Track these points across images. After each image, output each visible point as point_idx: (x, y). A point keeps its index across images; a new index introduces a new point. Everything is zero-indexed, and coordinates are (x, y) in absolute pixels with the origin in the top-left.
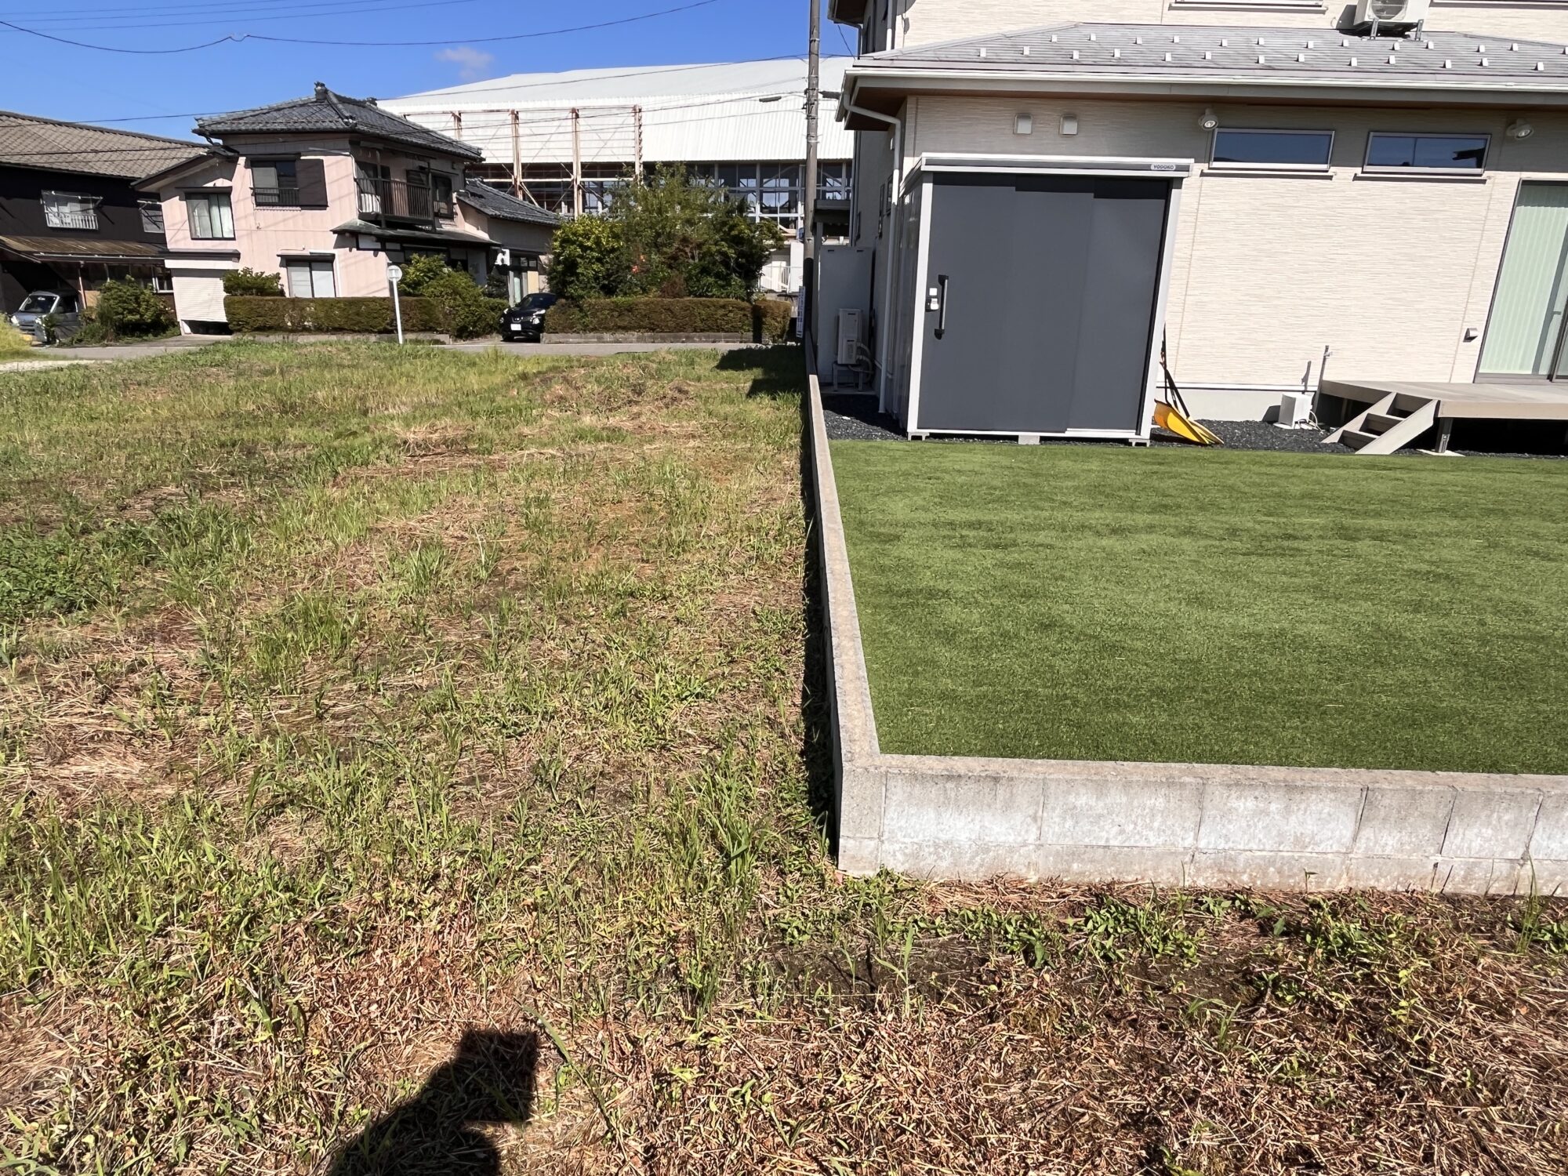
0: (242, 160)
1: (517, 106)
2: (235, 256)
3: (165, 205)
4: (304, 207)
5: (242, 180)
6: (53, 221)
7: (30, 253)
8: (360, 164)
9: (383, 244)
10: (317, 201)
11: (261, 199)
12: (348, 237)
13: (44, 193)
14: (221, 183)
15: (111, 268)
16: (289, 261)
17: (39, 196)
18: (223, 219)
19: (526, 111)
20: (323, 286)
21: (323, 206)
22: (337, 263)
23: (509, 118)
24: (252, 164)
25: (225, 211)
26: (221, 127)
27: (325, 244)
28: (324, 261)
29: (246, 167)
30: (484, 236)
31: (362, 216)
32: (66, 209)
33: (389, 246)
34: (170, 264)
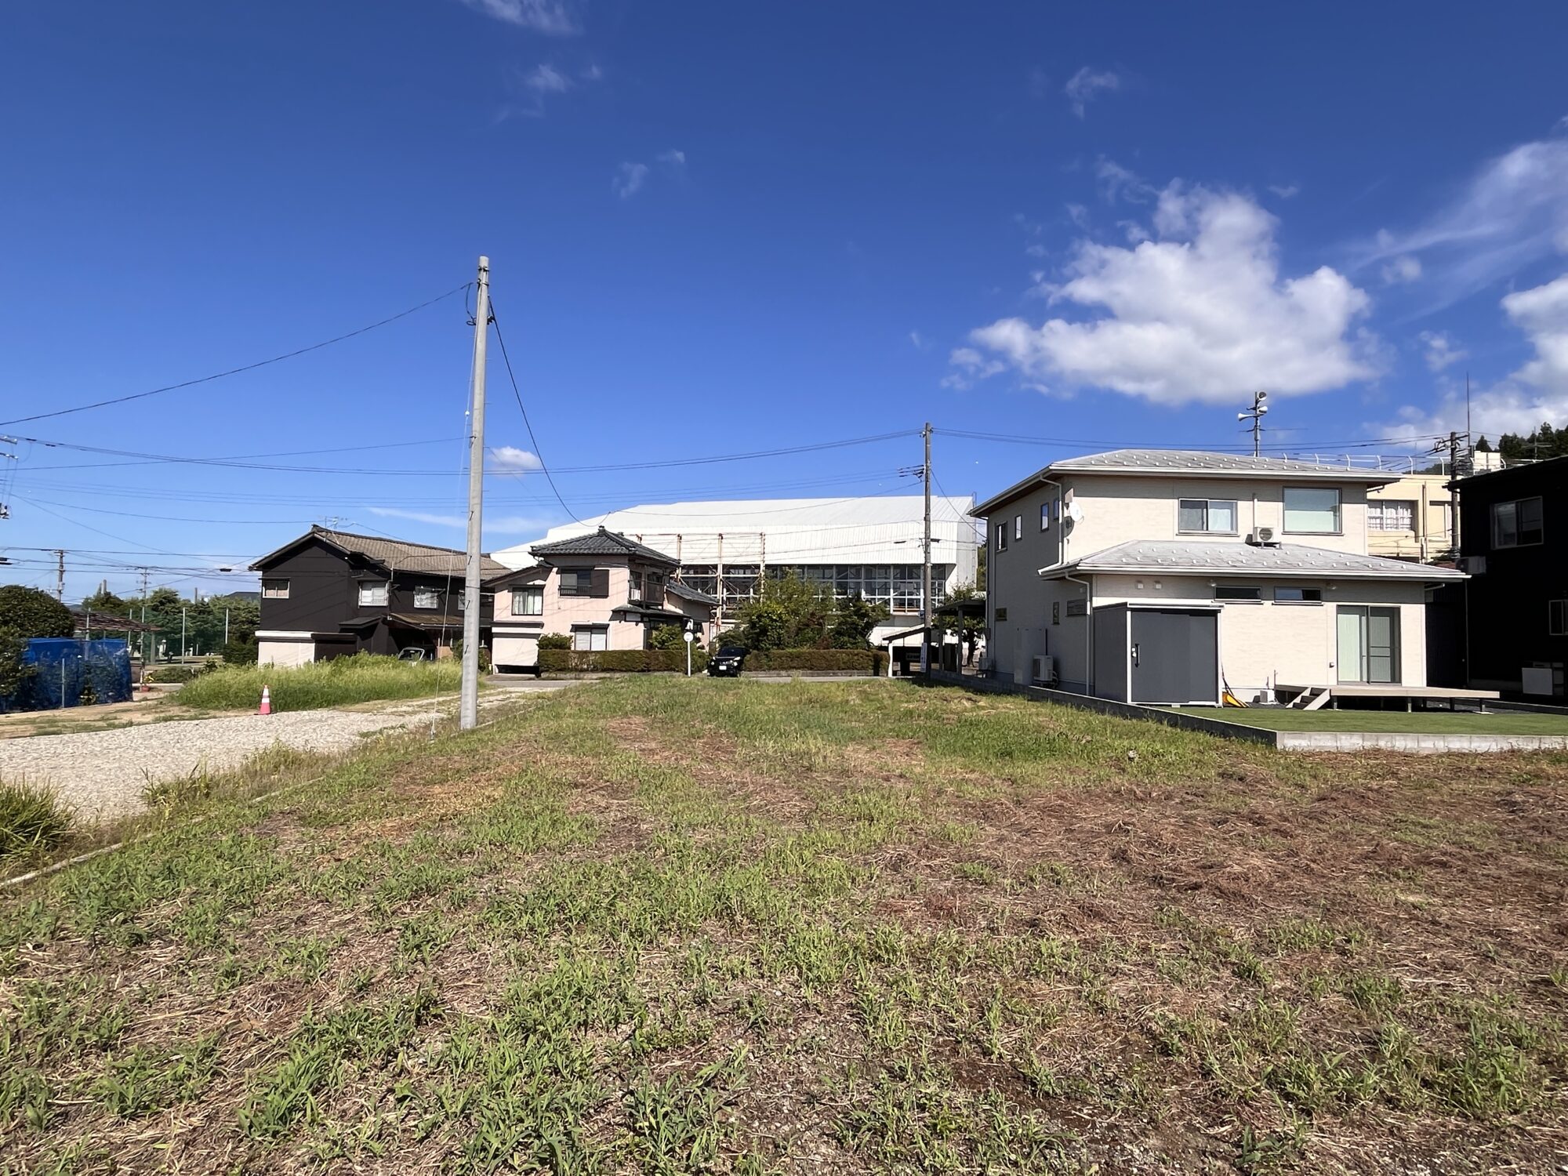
0: (555, 570)
1: (681, 533)
2: (540, 625)
3: (497, 596)
4: (592, 597)
5: (554, 580)
6: (417, 604)
7: (416, 624)
8: (632, 573)
9: (643, 618)
10: (602, 592)
11: (565, 592)
12: (619, 614)
13: (417, 588)
14: (538, 582)
16: (577, 628)
17: (414, 589)
18: (534, 603)
19: (687, 535)
20: (598, 643)
21: (606, 596)
22: (610, 629)
23: (676, 538)
24: (561, 572)
25: (538, 599)
26: (545, 551)
27: (604, 619)
28: (602, 629)
29: (557, 573)
30: (681, 612)
31: (630, 602)
32: (424, 597)
33: (646, 619)
34: (495, 630)
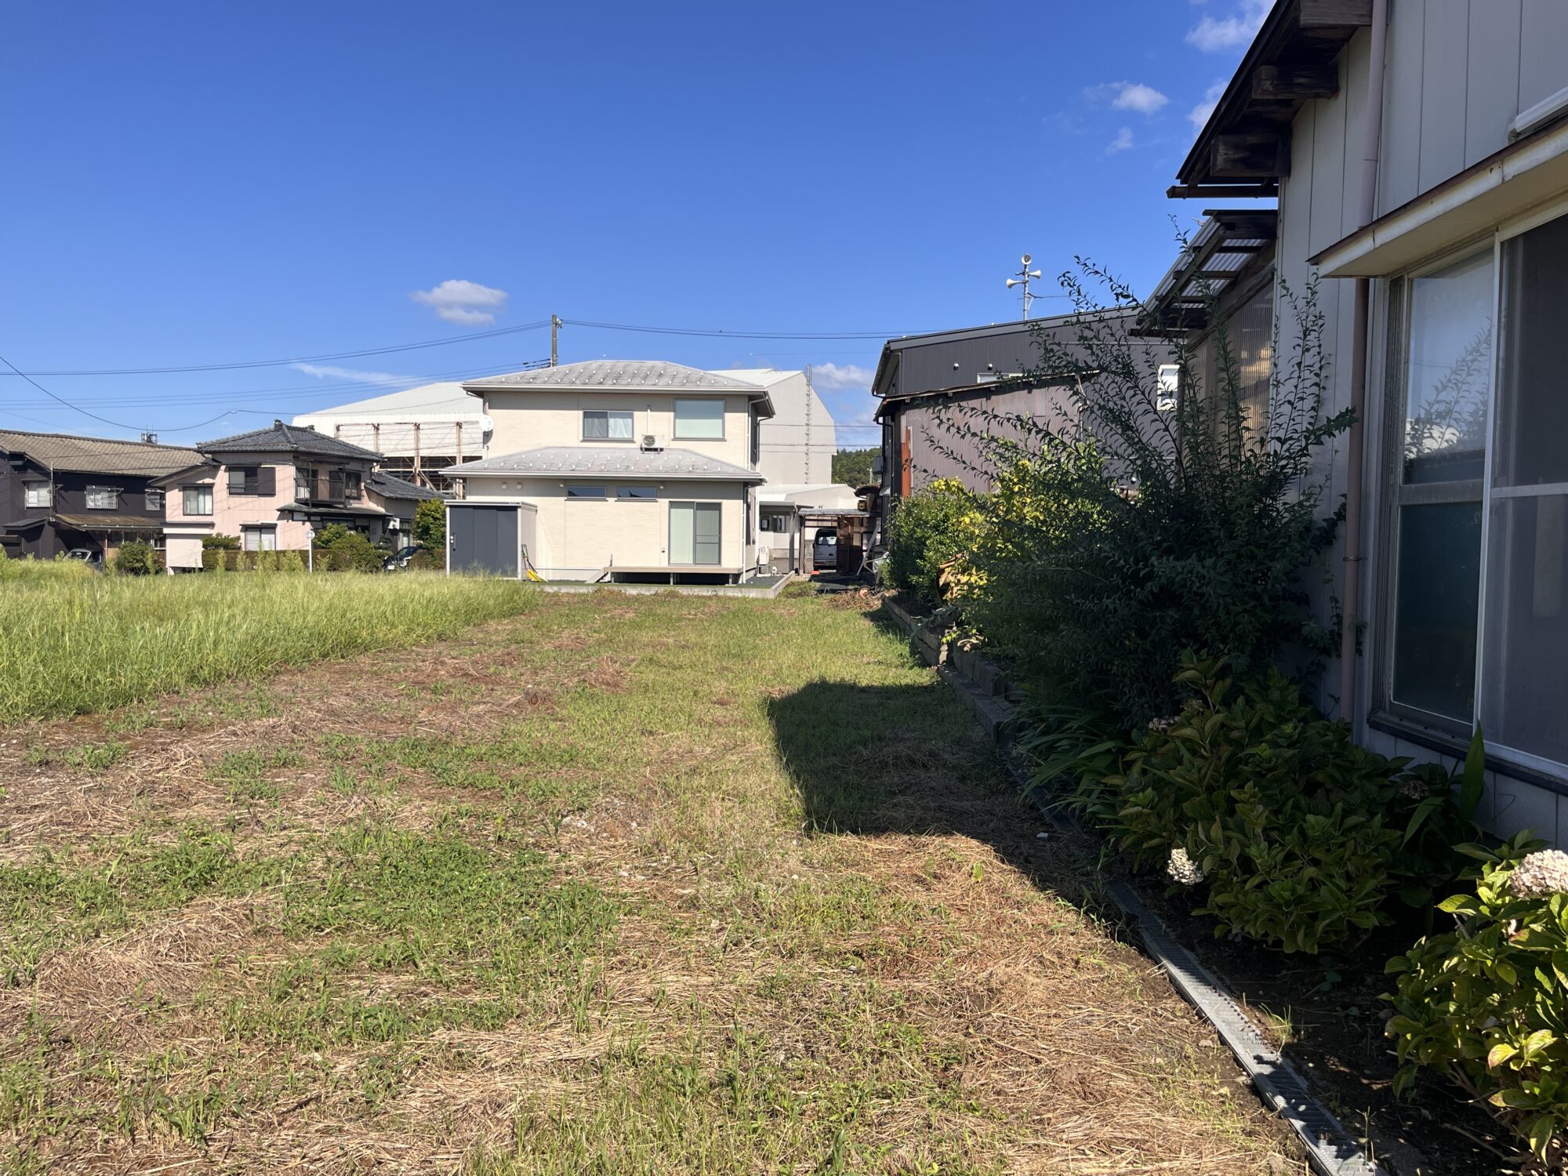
0: (223, 467)
2: (211, 525)
3: (168, 495)
4: (260, 495)
5: (222, 479)
6: (90, 504)
7: (79, 525)
8: (298, 469)
9: (309, 517)
10: (268, 490)
11: (233, 491)
12: (287, 513)
13: (88, 487)
14: (207, 481)
15: (126, 533)
16: (247, 528)
17: (84, 489)
18: (206, 502)
20: (267, 542)
21: (272, 494)
22: (278, 529)
23: (412, 427)
24: (230, 469)
25: (208, 498)
26: (213, 449)
27: (272, 518)
28: (270, 528)
29: (225, 471)
30: (382, 510)
31: (297, 500)
32: (99, 497)
33: (312, 518)
